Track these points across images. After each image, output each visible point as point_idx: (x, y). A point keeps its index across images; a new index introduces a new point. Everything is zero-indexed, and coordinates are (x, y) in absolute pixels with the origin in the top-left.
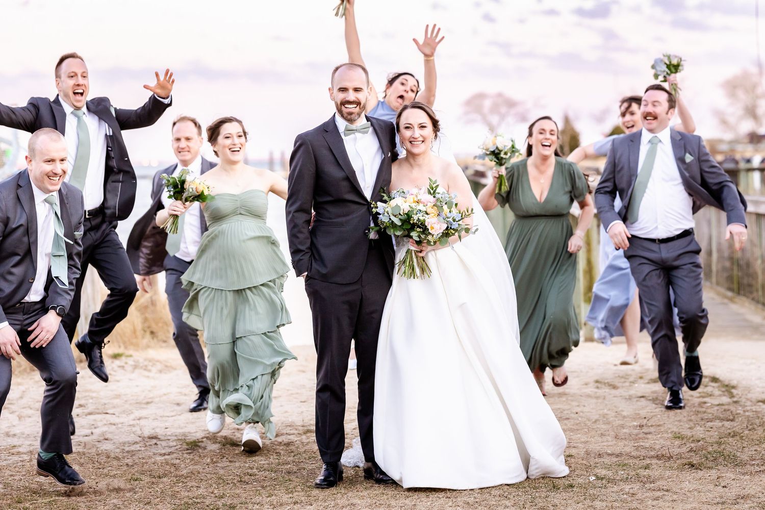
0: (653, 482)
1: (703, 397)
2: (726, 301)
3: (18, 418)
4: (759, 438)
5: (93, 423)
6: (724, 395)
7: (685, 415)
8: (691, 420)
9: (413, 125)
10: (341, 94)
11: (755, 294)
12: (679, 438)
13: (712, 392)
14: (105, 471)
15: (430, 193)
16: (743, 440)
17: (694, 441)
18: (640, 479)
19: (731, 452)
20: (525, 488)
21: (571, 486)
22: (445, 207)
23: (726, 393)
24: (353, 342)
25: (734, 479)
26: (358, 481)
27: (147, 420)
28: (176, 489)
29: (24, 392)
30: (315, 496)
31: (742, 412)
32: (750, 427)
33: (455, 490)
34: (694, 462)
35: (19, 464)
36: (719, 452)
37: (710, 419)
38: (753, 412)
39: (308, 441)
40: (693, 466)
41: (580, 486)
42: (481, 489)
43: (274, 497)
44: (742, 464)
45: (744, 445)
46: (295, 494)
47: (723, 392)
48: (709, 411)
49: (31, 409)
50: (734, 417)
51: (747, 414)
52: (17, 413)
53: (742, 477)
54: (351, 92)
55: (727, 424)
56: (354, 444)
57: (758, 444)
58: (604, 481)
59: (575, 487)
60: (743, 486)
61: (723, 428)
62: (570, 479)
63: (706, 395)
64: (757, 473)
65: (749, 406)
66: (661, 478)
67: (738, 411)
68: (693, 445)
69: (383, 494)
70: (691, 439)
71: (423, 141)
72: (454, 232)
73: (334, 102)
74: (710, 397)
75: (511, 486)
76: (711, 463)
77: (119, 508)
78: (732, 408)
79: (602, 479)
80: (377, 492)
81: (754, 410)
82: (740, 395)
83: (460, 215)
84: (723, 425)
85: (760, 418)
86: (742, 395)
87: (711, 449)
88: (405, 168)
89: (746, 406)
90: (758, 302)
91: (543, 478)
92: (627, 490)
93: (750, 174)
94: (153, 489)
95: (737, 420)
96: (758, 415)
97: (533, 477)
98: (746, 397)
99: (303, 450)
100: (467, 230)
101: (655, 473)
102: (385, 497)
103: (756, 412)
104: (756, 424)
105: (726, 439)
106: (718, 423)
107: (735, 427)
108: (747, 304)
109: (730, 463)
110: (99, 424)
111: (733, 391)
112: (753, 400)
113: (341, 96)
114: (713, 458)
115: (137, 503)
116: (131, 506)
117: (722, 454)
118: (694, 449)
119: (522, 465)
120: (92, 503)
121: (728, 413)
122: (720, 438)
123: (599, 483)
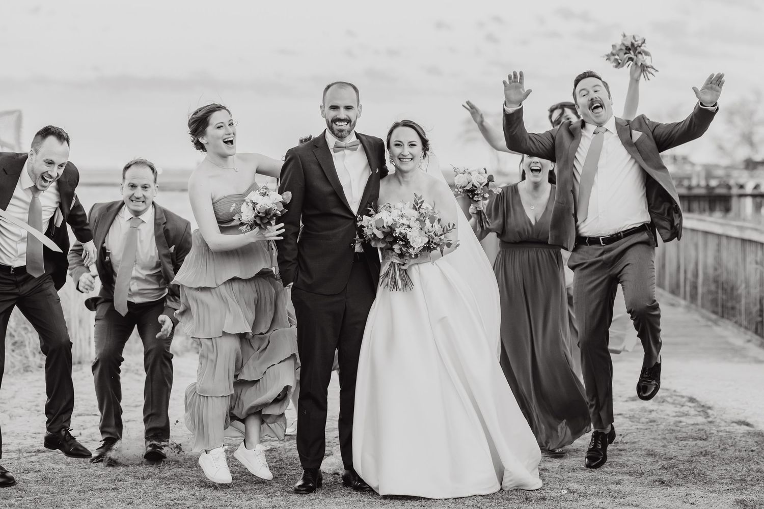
0: (624, 497)
1: (679, 416)
2: (710, 323)
3: (9, 417)
4: (729, 458)
5: (82, 424)
6: (700, 415)
7: (660, 433)
8: (665, 439)
9: (404, 142)
10: (332, 112)
11: (738, 318)
12: (652, 455)
13: (688, 411)
14: (91, 470)
15: (415, 208)
16: (714, 459)
17: (666, 458)
18: (611, 494)
19: (701, 471)
20: (498, 499)
21: (544, 499)
22: (428, 222)
23: (702, 413)
24: (337, 351)
25: (702, 497)
26: (336, 488)
27: (134, 422)
28: (159, 490)
29: (16, 392)
30: (293, 501)
31: (715, 432)
32: (722, 447)
33: (430, 499)
34: (665, 479)
35: (7, 462)
36: (690, 470)
37: (684, 437)
38: (726, 432)
39: (290, 447)
40: (663, 483)
41: (552, 498)
42: (455, 498)
43: (253, 501)
44: (710, 482)
45: (714, 465)
46: (274, 498)
47: (699, 412)
48: (683, 430)
49: (22, 408)
50: (707, 437)
51: (720, 434)
52: (8, 412)
53: (710, 495)
54: (342, 109)
55: (700, 443)
56: (334, 452)
57: (728, 464)
58: (575, 495)
59: (547, 500)
60: (711, 504)
61: (696, 447)
62: (542, 492)
63: (682, 414)
64: (725, 491)
65: (723, 426)
66: (632, 493)
67: (712, 431)
68: (665, 463)
69: (360, 501)
70: (664, 456)
71: (412, 159)
72: (435, 246)
73: (325, 119)
74: (685, 417)
75: (485, 497)
76: (681, 480)
77: (102, 507)
78: (706, 428)
79: (574, 493)
80: (354, 499)
81: (728, 430)
82: (715, 416)
83: (442, 229)
84: (696, 444)
85: (733, 439)
86: (717, 415)
87: (683, 467)
88: (394, 184)
89: (720, 426)
90: (741, 325)
91: (516, 490)
92: (597, 504)
93: (742, 199)
94: (136, 490)
95: (710, 440)
96: (732, 436)
97: (507, 489)
98: (721, 417)
99: (286, 456)
100: (449, 245)
101: (626, 488)
102: (362, 504)
103: (729, 432)
104: (728, 444)
105: (697, 458)
106: (691, 443)
107: (708, 446)
108: (730, 327)
109: (700, 481)
110: (88, 425)
111: (709, 411)
112: (727, 421)
113: (332, 114)
114: (683, 476)
115: (120, 502)
116: (114, 506)
117: (692, 472)
118: (666, 466)
119: (496, 476)
120: (76, 501)
121: (702, 433)
122: (692, 457)
123: (571, 497)
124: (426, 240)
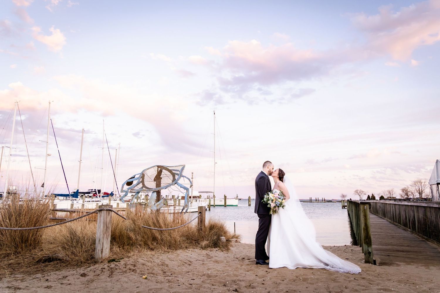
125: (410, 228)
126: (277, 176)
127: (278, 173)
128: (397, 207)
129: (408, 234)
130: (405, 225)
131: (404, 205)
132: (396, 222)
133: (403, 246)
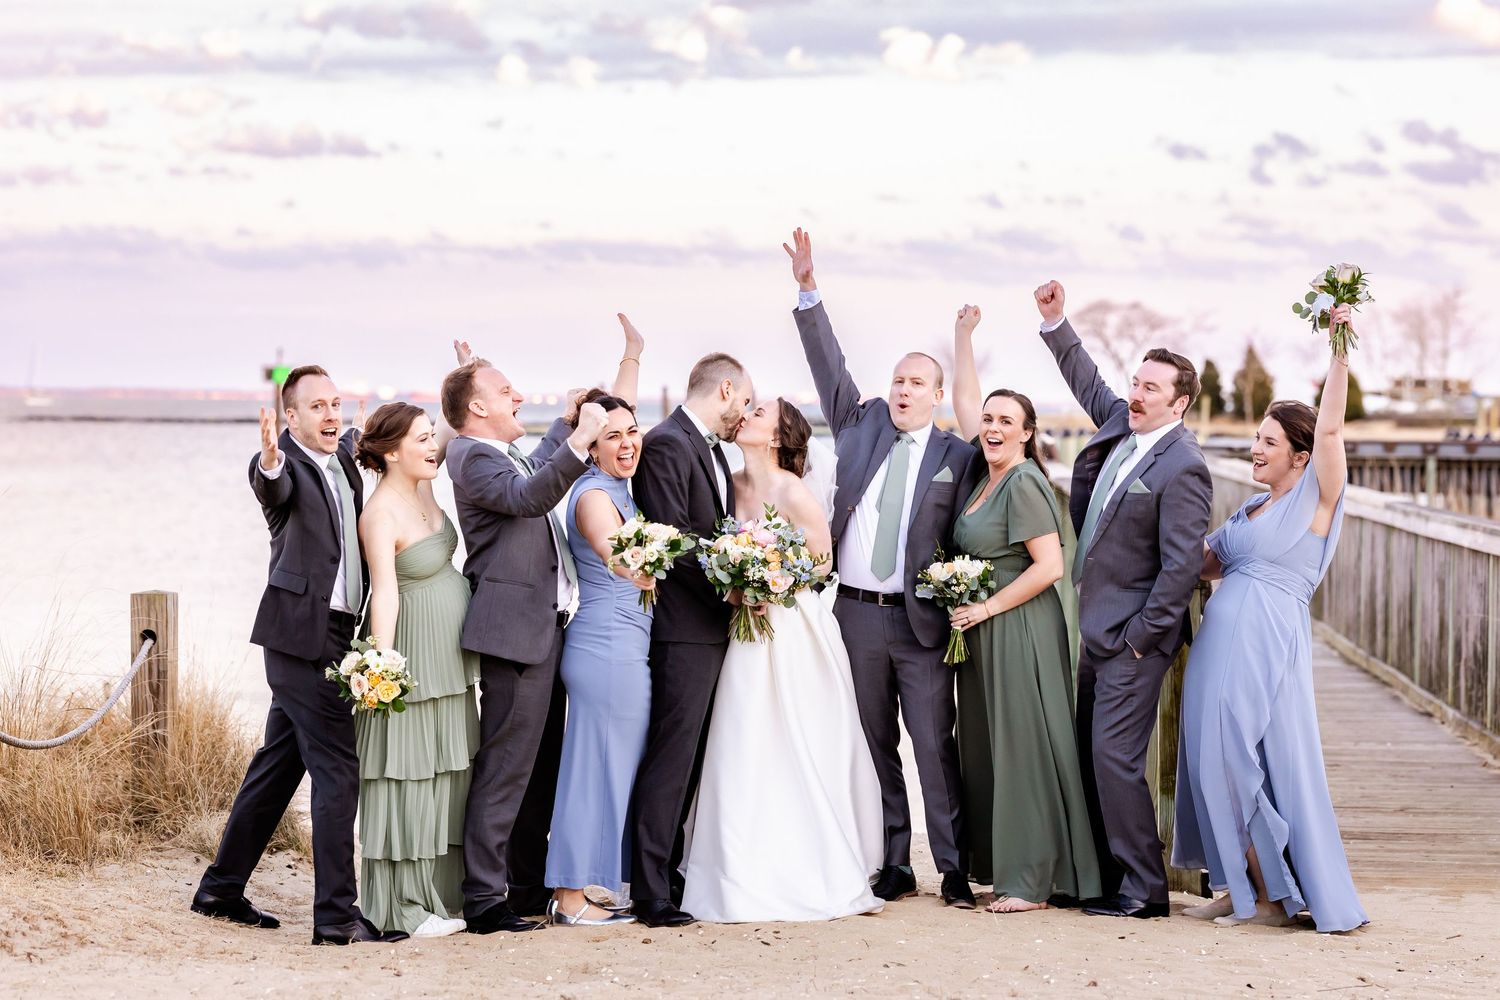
124: (793, 579)
125: (1456, 706)
126: (772, 444)
127: (776, 425)
128: (1400, 546)
129: (1434, 743)
130: (1434, 684)
131: (1439, 541)
132: (1385, 659)
133: (1376, 810)
